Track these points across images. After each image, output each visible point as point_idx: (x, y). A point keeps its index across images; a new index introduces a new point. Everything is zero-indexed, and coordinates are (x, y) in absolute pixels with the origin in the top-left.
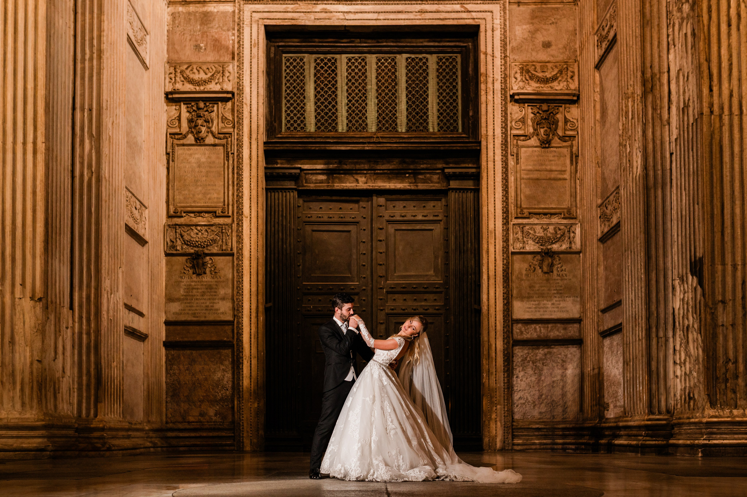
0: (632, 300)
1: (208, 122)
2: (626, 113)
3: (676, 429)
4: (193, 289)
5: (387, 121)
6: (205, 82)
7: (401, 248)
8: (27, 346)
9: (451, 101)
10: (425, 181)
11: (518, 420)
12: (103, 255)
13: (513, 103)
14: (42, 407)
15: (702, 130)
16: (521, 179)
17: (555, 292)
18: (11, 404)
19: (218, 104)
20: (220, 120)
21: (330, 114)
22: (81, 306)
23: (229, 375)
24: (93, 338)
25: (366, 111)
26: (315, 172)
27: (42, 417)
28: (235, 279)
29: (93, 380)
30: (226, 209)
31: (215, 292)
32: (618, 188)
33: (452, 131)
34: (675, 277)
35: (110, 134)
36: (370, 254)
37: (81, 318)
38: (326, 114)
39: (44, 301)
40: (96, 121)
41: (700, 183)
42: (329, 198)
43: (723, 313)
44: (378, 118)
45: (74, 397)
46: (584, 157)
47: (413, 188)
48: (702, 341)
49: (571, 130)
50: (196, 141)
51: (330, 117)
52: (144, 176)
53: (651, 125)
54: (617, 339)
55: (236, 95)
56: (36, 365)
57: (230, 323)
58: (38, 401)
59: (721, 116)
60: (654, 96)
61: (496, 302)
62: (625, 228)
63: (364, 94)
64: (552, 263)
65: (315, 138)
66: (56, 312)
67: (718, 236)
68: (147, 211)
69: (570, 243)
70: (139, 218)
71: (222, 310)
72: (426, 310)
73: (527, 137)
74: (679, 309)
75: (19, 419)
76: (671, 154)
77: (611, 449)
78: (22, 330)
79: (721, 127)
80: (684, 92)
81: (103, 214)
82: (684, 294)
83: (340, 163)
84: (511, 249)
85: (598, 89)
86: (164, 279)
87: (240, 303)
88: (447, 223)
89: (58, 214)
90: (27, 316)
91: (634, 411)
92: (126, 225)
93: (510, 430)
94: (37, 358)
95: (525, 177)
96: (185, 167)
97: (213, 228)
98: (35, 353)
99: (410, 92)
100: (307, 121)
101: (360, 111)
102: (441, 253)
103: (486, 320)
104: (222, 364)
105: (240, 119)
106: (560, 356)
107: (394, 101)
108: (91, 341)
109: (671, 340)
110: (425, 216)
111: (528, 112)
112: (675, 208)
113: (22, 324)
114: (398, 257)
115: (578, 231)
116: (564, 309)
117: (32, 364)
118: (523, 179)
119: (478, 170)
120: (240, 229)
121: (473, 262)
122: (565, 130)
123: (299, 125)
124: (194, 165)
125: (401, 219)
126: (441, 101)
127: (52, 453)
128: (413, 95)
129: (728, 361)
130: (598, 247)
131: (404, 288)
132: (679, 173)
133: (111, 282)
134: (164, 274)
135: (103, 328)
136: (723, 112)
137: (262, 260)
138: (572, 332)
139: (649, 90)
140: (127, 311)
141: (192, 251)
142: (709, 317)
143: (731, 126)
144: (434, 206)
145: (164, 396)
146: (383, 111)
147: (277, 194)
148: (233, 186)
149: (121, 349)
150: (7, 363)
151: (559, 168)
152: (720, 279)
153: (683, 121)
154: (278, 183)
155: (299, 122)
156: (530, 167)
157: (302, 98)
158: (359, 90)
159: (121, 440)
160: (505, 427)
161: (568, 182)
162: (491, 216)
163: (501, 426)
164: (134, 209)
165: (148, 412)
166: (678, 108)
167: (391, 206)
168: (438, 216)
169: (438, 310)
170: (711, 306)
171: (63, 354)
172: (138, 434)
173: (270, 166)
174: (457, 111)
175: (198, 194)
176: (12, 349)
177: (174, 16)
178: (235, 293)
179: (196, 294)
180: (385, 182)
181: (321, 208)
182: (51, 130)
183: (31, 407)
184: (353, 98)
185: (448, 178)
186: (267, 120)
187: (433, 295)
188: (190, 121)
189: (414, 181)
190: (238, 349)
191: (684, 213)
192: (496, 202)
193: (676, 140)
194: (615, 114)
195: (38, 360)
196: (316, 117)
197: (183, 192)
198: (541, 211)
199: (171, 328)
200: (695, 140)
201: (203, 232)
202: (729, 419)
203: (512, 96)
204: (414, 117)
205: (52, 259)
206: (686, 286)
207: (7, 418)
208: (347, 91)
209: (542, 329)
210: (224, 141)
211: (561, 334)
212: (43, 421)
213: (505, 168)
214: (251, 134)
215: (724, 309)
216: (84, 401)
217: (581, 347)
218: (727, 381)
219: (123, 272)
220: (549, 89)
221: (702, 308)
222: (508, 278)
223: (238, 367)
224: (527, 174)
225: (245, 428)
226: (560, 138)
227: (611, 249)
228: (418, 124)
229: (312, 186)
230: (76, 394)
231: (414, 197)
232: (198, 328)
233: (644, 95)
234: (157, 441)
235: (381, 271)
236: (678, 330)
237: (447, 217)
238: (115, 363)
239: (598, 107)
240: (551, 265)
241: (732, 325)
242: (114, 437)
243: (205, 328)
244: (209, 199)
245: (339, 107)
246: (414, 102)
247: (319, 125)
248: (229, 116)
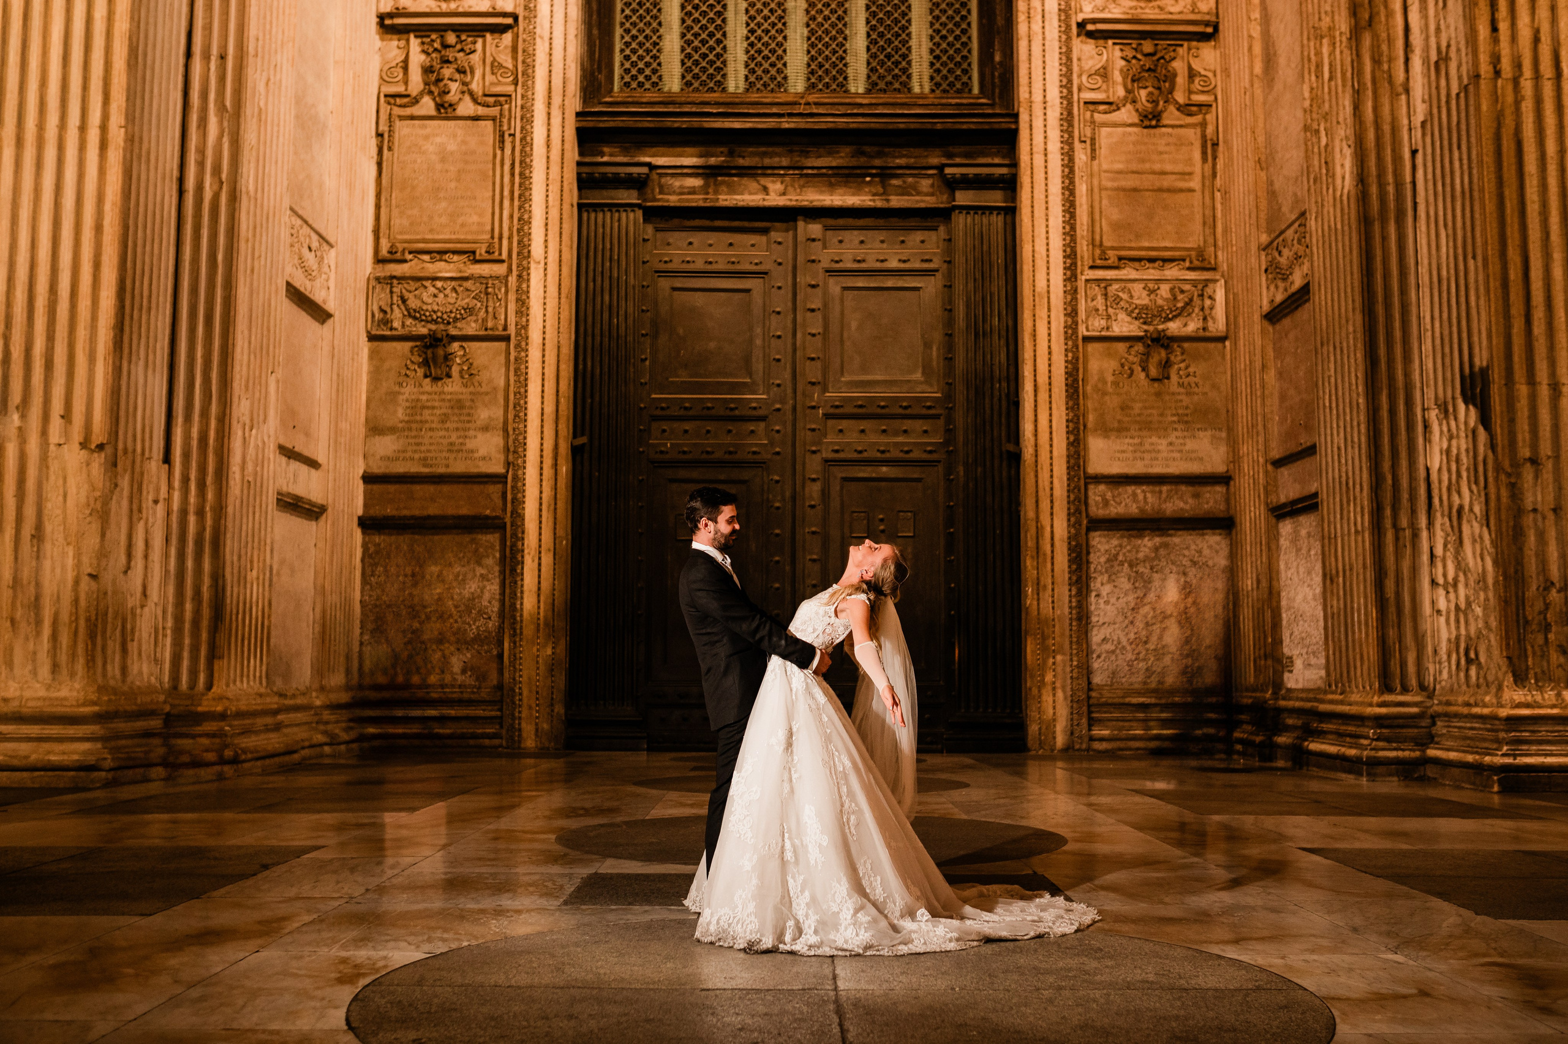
0: (1339, 448)
1: (464, 72)
2: (1317, 66)
3: (1439, 723)
4: (424, 407)
5: (827, 72)
7: (854, 325)
8: (68, 544)
9: (958, 32)
10: (904, 191)
11: (1100, 687)
12: (238, 349)
13: (1083, 38)
14: (95, 674)
15: (1478, 108)
16: (1100, 190)
17: (1175, 419)
18: (30, 667)
19: (484, 36)
20: (488, 69)
21: (711, 57)
22: (186, 455)
23: (493, 588)
24: (209, 522)
25: (785, 51)
26: (680, 171)
27: (94, 697)
28: (512, 389)
29: (206, 612)
30: (497, 246)
31: (469, 415)
32: (1303, 214)
33: (958, 91)
34: (1430, 402)
35: (262, 104)
36: (790, 336)
37: (185, 480)
38: (705, 56)
39: (109, 450)
40: (233, 81)
41: (1477, 216)
42: (707, 223)
43: (1536, 485)
44: (809, 65)
45: (164, 646)
46: (1229, 148)
47: (879, 204)
48: (1492, 542)
49: (1203, 92)
50: (438, 110)
51: (712, 63)
52: (330, 183)
53: (1370, 93)
54: (1307, 523)
55: (521, 19)
56: (85, 584)
57: (498, 479)
58: (88, 662)
59: (1516, 81)
60: (1376, 37)
61: (1051, 439)
62: (1321, 297)
63: (781, 18)
64: (1168, 361)
65: (681, 104)
66: (133, 472)
67: (1518, 326)
68: (333, 253)
69: (1205, 319)
70: (315, 267)
71: (482, 452)
72: (907, 452)
73: (1111, 106)
74: (1440, 470)
75: (44, 699)
76: (1414, 152)
77: (1300, 759)
78: (58, 512)
79: (1517, 103)
80: (1438, 30)
81: (241, 267)
82: (1451, 438)
83: (731, 154)
84: (1082, 331)
85: (1256, 15)
86: (364, 388)
87: (521, 438)
88: (950, 275)
89: (147, 269)
90: (72, 482)
91: (1350, 682)
92: (288, 284)
93: (1085, 709)
94: (89, 570)
95: (1109, 184)
96: (415, 161)
97: (468, 284)
98: (85, 559)
99: (874, 14)
100: (664, 71)
101: (773, 51)
102: (938, 336)
103: (1032, 475)
104: (479, 563)
105: (529, 67)
106: (1186, 552)
107: (840, 32)
108: (204, 529)
109: (1424, 534)
110: (904, 261)
111: (1114, 55)
112: (1426, 262)
113: (61, 498)
114: (848, 344)
115: (1220, 295)
116: (1193, 455)
117: (77, 582)
118: (1106, 189)
119: (1013, 171)
120: (524, 286)
121: (1003, 356)
122: (1190, 92)
123: (648, 78)
124: (434, 157)
125: (856, 266)
126: (938, 31)
127: (110, 775)
128: (881, 21)
129: (1549, 585)
130: (1263, 332)
131: (861, 406)
132: (1431, 192)
133: (252, 404)
134: (365, 378)
135: (231, 500)
136: (1521, 74)
137: (567, 350)
138: (1211, 504)
139: (1363, 23)
140: (284, 459)
141: (424, 331)
142: (1504, 493)
143: (1538, 101)
144: (923, 242)
145: (357, 631)
146: (820, 52)
147: (600, 215)
148: (512, 199)
149: (268, 541)
150: (25, 582)
151: (1179, 168)
152: (1526, 413)
153: (1438, 88)
154: (605, 193)
155: (648, 72)
156: (1119, 166)
157: (655, 25)
158: (771, 11)
159: (263, 736)
160: (1074, 700)
161: (1198, 195)
162: (1041, 264)
163: (1065, 698)
164: (305, 251)
165: (320, 669)
166: (1426, 61)
167: (835, 240)
168: (931, 261)
169: (930, 452)
170: (1509, 470)
171: (146, 557)
172: (300, 716)
173: (587, 160)
174: (969, 51)
175: (440, 216)
176: (38, 551)
178: (511, 416)
179: (428, 418)
180: (822, 192)
181: (690, 243)
182: (138, 102)
183: (72, 675)
184: (759, 25)
185: (952, 185)
186: (583, 69)
187: (921, 422)
188: (427, 70)
189: (881, 190)
190: (514, 535)
191: (1444, 273)
192: (1051, 235)
193: (1423, 124)
194: (1293, 65)
195: (90, 575)
196: (683, 63)
197: (409, 212)
198: (1143, 253)
199: (376, 488)
200: (1463, 127)
201: (448, 291)
202: (1555, 711)
203: (1081, 25)
204: (882, 64)
205: (130, 362)
206: (1453, 423)
207: (21, 697)
208: (747, 11)
209: (1149, 495)
210: (494, 112)
211: (1187, 507)
212: (94, 703)
213: (1067, 166)
214: (550, 97)
215: (1536, 477)
216: (186, 654)
217: (1230, 534)
218: (1547, 628)
219: (278, 381)
220: (1157, 11)
221: (1490, 474)
222: (1076, 390)
223: (513, 570)
224: (1113, 180)
225: (525, 700)
226: (1180, 108)
227: (1291, 336)
228: (889, 78)
229: (673, 200)
230: (169, 641)
231: (881, 222)
232: (431, 488)
233: (1356, 34)
234: (337, 730)
235: (813, 372)
236: (1438, 515)
237: (949, 262)
238: (255, 572)
239: (1257, 49)
240: (1166, 365)
241: (1555, 510)
242: (246, 732)
243: (445, 488)
244: (463, 225)
245: (729, 43)
246: (881, 35)
247: (689, 77)
248: (507, 60)
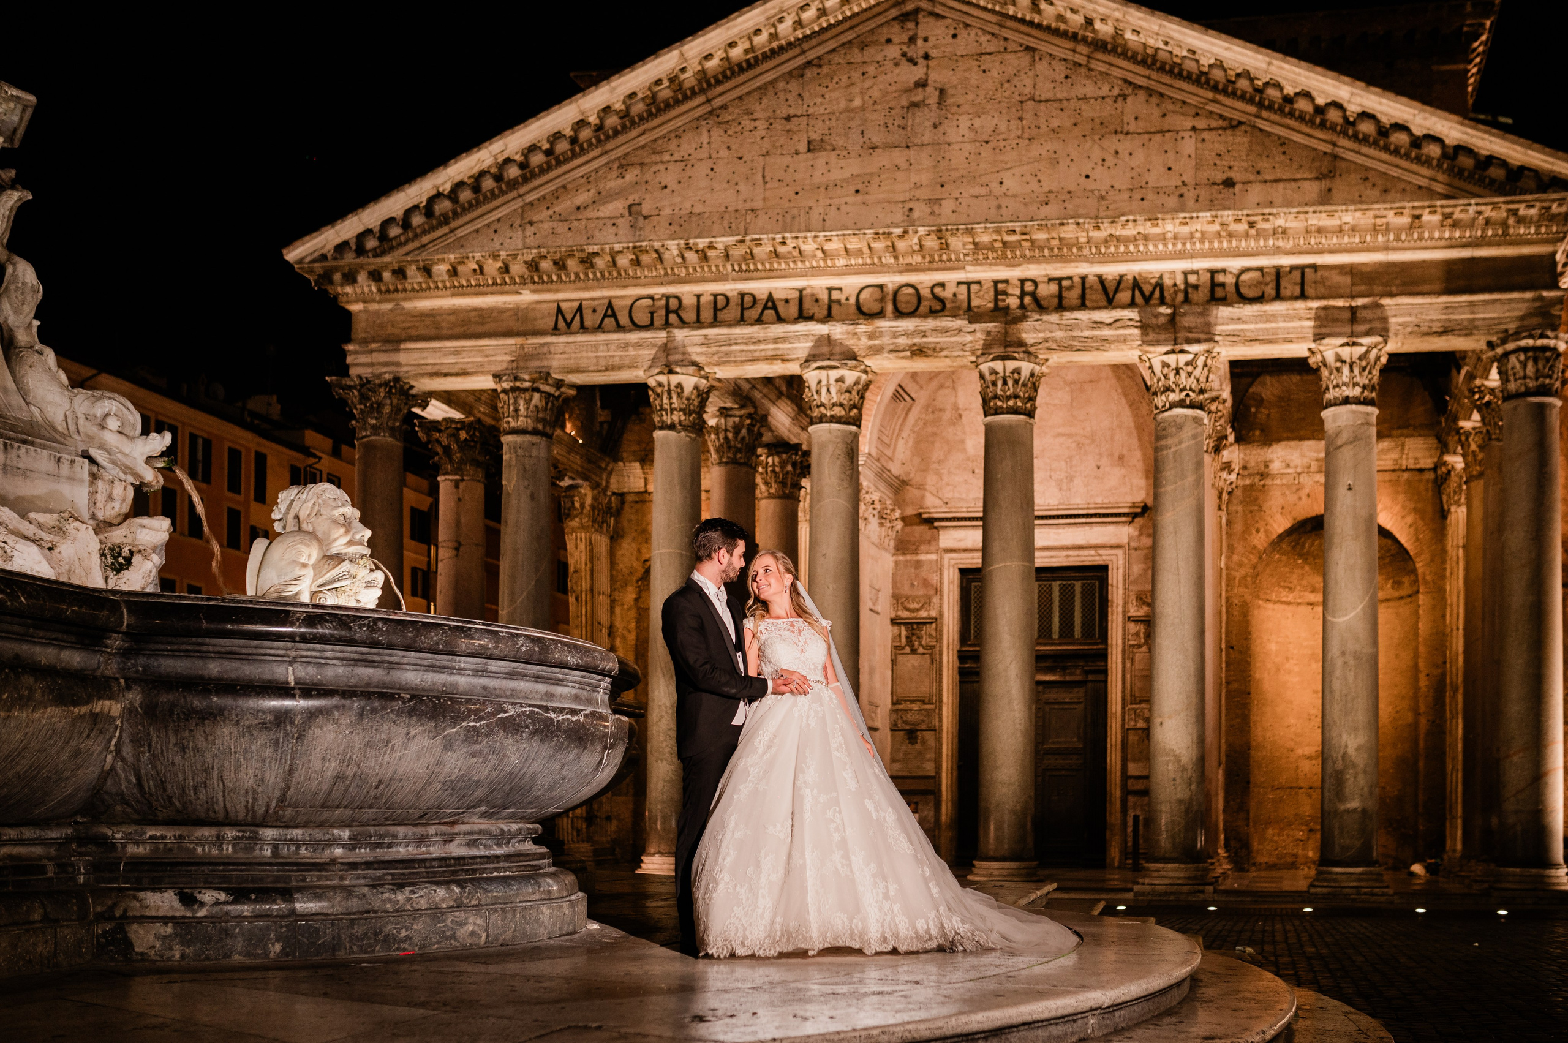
1: (920, 638)
4: (909, 753)
5: (1045, 631)
6: (917, 610)
9: (1091, 615)
10: (1071, 674)
13: (1130, 622)
16: (1134, 676)
19: (925, 626)
20: (928, 637)
23: (932, 813)
28: (937, 747)
30: (932, 698)
31: (923, 755)
33: (1091, 638)
44: (1039, 629)
47: (1062, 680)
50: (911, 651)
55: (938, 619)
57: (933, 777)
72: (1071, 766)
73: (1139, 646)
84: (1127, 725)
86: (889, 747)
87: (940, 763)
88: (1086, 703)
96: (905, 670)
97: (922, 712)
99: (1061, 609)
102: (1082, 725)
103: (1110, 776)
104: (927, 805)
105: (941, 635)
107: (1050, 616)
110: (1071, 699)
111: (1141, 628)
114: (1051, 728)
119: (1106, 666)
120: (941, 711)
124: (910, 668)
125: (1053, 701)
126: (1084, 615)
128: (1064, 611)
131: (1055, 750)
134: (890, 743)
137: (956, 733)
141: (908, 727)
144: (1077, 692)
147: (966, 685)
148: (936, 682)
154: (967, 677)
156: (1141, 668)
167: (1047, 692)
168: (1080, 699)
169: (1079, 765)
173: (962, 666)
174: (1095, 622)
175: (912, 687)
177: (896, 563)
178: (937, 756)
179: (910, 756)
180: (1042, 676)
185: (1087, 673)
186: (960, 635)
187: (1076, 755)
188: (907, 637)
189: (1063, 674)
190: (939, 796)
192: (1117, 692)
197: (903, 686)
201: (916, 714)
203: (1130, 618)
204: (1064, 627)
210: (929, 651)
213: (1123, 668)
214: (948, 646)
223: (938, 808)
224: (1139, 673)
228: (1067, 633)
237: (1086, 699)
243: (917, 781)
244: (920, 691)
246: (1064, 616)
248: (933, 633)
